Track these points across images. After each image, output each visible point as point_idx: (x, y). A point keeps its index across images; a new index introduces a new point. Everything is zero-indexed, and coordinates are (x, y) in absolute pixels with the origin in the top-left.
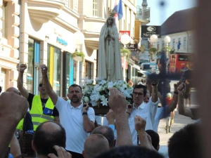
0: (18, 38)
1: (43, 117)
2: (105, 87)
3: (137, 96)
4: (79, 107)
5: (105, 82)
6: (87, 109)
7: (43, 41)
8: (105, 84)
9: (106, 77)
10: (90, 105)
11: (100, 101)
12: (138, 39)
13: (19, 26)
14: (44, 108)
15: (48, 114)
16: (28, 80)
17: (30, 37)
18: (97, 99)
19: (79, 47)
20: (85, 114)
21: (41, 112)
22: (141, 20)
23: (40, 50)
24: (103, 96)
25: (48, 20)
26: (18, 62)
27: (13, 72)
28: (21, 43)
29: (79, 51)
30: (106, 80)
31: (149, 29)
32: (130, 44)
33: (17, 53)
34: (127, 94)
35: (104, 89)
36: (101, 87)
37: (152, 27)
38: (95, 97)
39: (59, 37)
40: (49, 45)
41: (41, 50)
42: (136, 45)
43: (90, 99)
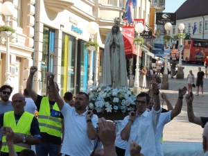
0: (34, 27)
1: (50, 119)
2: (110, 93)
3: (140, 104)
4: (84, 114)
5: (110, 89)
6: (91, 116)
7: (58, 30)
8: (109, 91)
9: (111, 84)
10: (95, 112)
11: (104, 107)
12: (153, 26)
13: (34, 16)
14: (51, 110)
15: (56, 116)
16: (42, 69)
17: (45, 26)
18: (101, 106)
19: (93, 37)
20: (89, 121)
21: (49, 114)
22: (156, 7)
23: (54, 39)
24: (107, 103)
25: (63, 9)
26: (33, 50)
27: (28, 60)
28: (36, 32)
29: (92, 41)
30: (111, 86)
31: (164, 16)
32: (144, 31)
33: (31, 42)
34: (131, 101)
35: (108, 96)
36: (106, 93)
37: (167, 14)
38: (100, 103)
39: (74, 26)
40: (64, 33)
41: (56, 39)
42: (150, 33)
43: (95, 106)
